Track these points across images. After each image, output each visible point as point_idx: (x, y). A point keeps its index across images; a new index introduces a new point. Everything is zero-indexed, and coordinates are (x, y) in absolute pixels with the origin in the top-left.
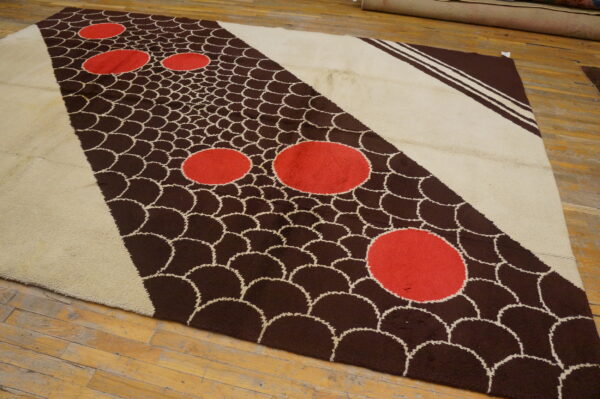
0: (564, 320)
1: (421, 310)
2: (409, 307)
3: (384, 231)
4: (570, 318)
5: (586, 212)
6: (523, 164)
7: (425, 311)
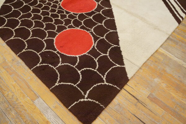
0: (107, 84)
1: (58, 55)
2: (55, 52)
3: (75, 28)
4: (110, 84)
5: (168, 55)
6: (159, 29)
7: (59, 55)
